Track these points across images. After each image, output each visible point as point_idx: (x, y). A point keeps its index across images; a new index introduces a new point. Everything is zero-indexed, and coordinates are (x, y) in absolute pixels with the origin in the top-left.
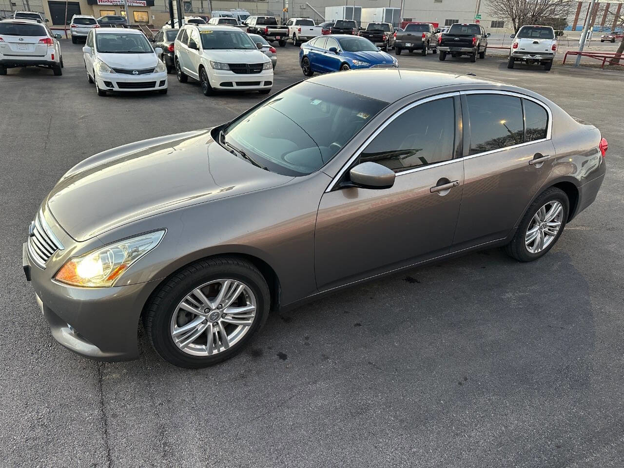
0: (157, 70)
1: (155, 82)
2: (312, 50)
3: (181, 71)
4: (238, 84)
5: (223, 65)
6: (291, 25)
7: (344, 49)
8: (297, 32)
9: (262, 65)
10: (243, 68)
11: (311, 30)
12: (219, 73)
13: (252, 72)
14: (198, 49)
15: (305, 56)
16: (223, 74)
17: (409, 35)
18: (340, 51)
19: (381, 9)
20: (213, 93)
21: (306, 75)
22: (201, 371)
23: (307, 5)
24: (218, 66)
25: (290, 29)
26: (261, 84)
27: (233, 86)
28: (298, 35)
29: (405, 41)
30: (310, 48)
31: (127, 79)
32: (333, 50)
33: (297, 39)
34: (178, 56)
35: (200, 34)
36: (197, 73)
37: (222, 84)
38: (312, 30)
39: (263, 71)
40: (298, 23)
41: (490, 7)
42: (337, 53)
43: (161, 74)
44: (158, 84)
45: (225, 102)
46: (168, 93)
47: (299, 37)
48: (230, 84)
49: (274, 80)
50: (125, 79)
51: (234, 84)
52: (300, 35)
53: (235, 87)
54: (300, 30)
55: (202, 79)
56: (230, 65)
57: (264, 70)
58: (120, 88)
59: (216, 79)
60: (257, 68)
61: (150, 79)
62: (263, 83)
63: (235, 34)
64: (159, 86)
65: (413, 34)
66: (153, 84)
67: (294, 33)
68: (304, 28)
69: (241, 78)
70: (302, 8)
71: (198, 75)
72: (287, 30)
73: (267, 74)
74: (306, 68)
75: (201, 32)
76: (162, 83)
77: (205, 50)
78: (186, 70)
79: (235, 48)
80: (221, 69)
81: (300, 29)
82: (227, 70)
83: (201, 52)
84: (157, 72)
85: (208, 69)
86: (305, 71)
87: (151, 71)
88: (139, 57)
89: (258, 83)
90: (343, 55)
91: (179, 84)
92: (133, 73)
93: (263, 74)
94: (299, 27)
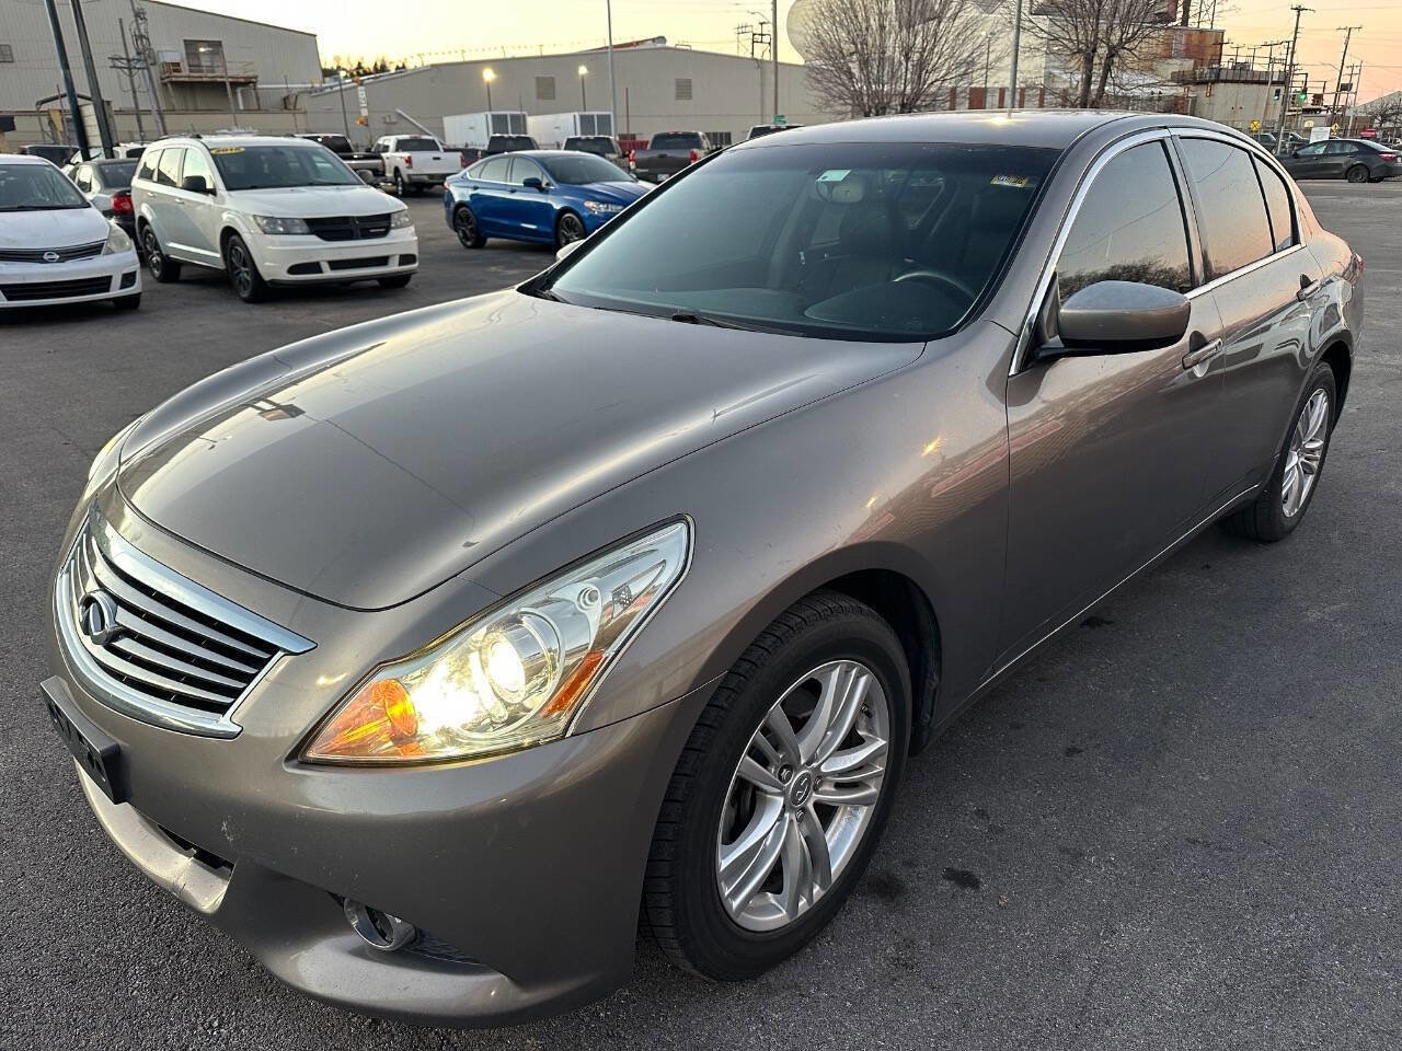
0: (109, 249)
1: (110, 278)
2: (476, 188)
3: (160, 254)
4: (335, 265)
5: (288, 221)
6: (387, 151)
7: (558, 181)
8: (403, 166)
9: (387, 217)
10: (343, 227)
11: (435, 159)
12: (282, 244)
13: (366, 235)
14: (213, 192)
15: (461, 204)
16: (293, 244)
17: (662, 157)
18: (547, 184)
19: (570, 116)
20: (268, 293)
21: (469, 247)
22: (770, 978)
23: (400, 115)
24: (275, 225)
25: (387, 161)
26: (390, 261)
27: (321, 272)
28: (405, 172)
29: (654, 171)
30: (473, 185)
31: (31, 275)
32: (533, 184)
33: (406, 180)
34: (149, 218)
35: (214, 156)
36: (216, 252)
37: (293, 270)
38: (438, 158)
39: (392, 231)
40: (401, 146)
41: (815, 93)
42: (542, 190)
43: (121, 259)
44: (117, 281)
45: (309, 312)
46: (143, 305)
47: (409, 176)
48: (315, 267)
49: (419, 253)
50: (24, 276)
51: (325, 266)
52: (411, 172)
53: (328, 273)
54: (409, 161)
55: (232, 262)
56: (310, 222)
57: (397, 227)
58: (9, 299)
59: (273, 258)
60: (378, 225)
61: (91, 271)
62: (397, 259)
63: (295, 152)
64: (121, 288)
65: (670, 153)
66: (103, 283)
67: (397, 170)
68: (418, 156)
69: (343, 251)
70: (388, 120)
71: (218, 255)
72: (379, 161)
73: (403, 239)
74: (467, 232)
75: (213, 152)
76: (128, 279)
77: (232, 193)
78: (175, 248)
79: (311, 184)
80: (287, 233)
81: (409, 158)
82: (303, 234)
83: (222, 196)
84: (111, 252)
85: (250, 235)
86: (465, 238)
87: (94, 250)
88: (55, 219)
89: (383, 261)
90: (555, 193)
91: (160, 286)
92: (46, 257)
93: (393, 238)
94: (406, 155)
